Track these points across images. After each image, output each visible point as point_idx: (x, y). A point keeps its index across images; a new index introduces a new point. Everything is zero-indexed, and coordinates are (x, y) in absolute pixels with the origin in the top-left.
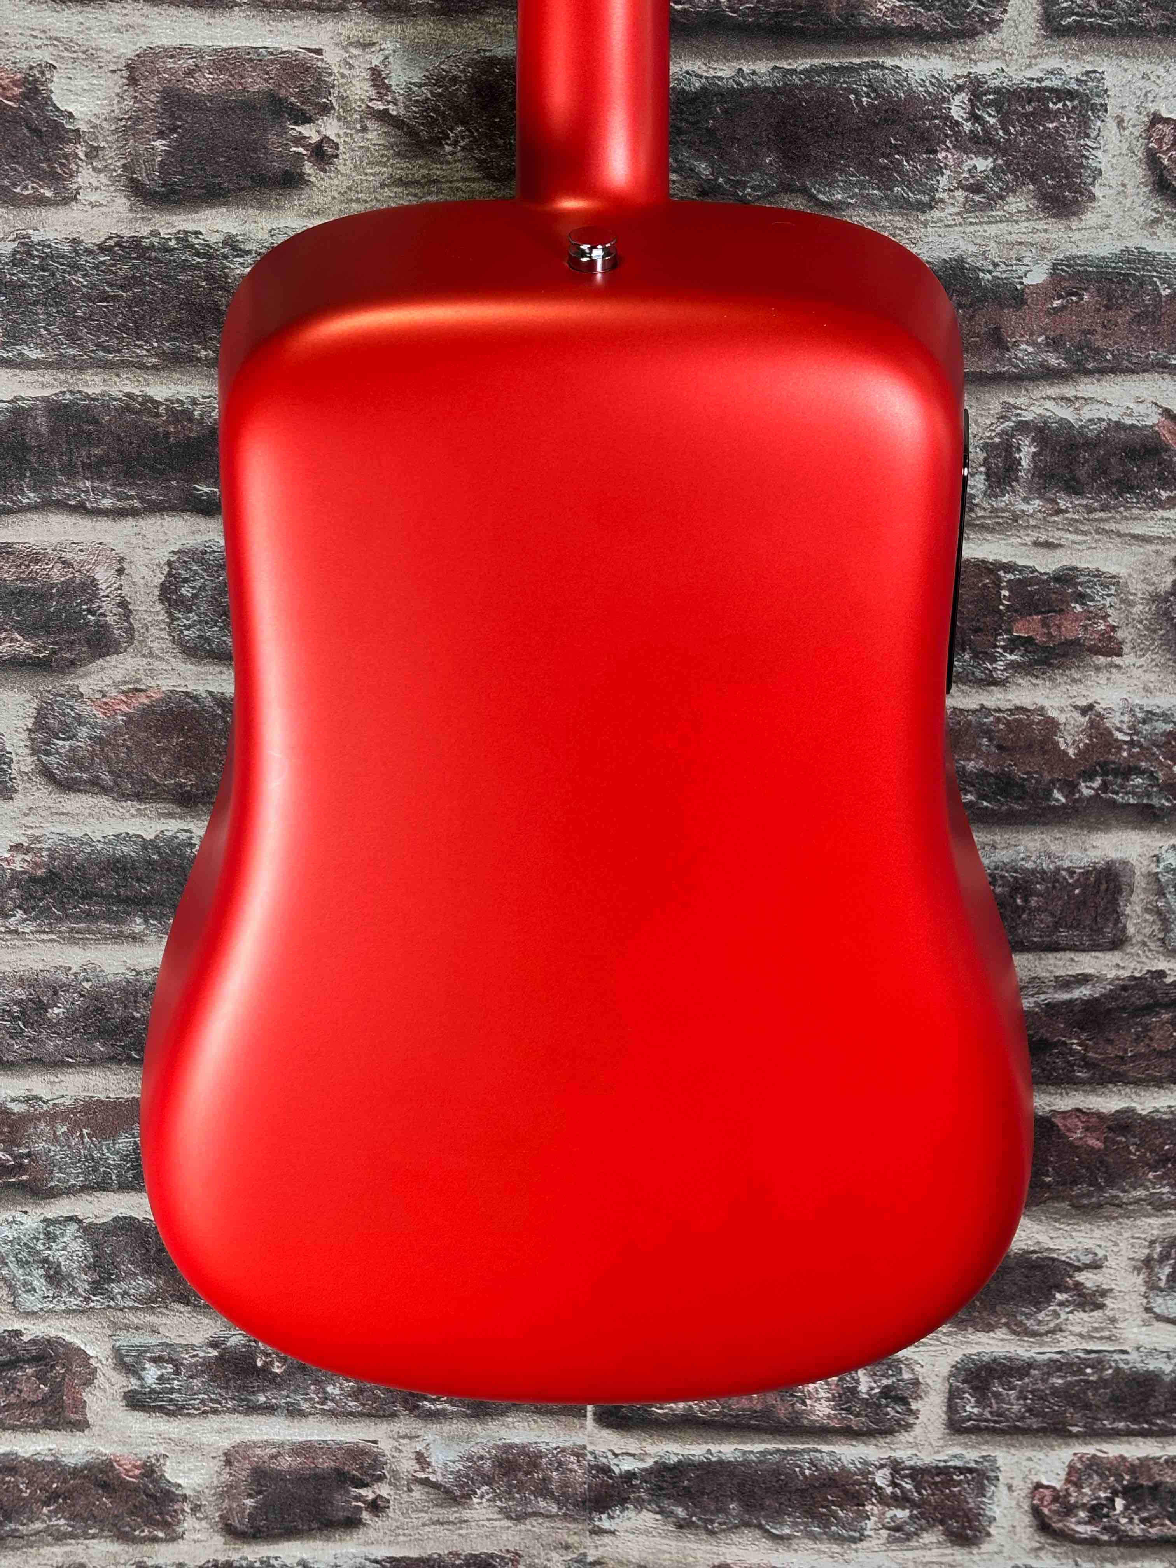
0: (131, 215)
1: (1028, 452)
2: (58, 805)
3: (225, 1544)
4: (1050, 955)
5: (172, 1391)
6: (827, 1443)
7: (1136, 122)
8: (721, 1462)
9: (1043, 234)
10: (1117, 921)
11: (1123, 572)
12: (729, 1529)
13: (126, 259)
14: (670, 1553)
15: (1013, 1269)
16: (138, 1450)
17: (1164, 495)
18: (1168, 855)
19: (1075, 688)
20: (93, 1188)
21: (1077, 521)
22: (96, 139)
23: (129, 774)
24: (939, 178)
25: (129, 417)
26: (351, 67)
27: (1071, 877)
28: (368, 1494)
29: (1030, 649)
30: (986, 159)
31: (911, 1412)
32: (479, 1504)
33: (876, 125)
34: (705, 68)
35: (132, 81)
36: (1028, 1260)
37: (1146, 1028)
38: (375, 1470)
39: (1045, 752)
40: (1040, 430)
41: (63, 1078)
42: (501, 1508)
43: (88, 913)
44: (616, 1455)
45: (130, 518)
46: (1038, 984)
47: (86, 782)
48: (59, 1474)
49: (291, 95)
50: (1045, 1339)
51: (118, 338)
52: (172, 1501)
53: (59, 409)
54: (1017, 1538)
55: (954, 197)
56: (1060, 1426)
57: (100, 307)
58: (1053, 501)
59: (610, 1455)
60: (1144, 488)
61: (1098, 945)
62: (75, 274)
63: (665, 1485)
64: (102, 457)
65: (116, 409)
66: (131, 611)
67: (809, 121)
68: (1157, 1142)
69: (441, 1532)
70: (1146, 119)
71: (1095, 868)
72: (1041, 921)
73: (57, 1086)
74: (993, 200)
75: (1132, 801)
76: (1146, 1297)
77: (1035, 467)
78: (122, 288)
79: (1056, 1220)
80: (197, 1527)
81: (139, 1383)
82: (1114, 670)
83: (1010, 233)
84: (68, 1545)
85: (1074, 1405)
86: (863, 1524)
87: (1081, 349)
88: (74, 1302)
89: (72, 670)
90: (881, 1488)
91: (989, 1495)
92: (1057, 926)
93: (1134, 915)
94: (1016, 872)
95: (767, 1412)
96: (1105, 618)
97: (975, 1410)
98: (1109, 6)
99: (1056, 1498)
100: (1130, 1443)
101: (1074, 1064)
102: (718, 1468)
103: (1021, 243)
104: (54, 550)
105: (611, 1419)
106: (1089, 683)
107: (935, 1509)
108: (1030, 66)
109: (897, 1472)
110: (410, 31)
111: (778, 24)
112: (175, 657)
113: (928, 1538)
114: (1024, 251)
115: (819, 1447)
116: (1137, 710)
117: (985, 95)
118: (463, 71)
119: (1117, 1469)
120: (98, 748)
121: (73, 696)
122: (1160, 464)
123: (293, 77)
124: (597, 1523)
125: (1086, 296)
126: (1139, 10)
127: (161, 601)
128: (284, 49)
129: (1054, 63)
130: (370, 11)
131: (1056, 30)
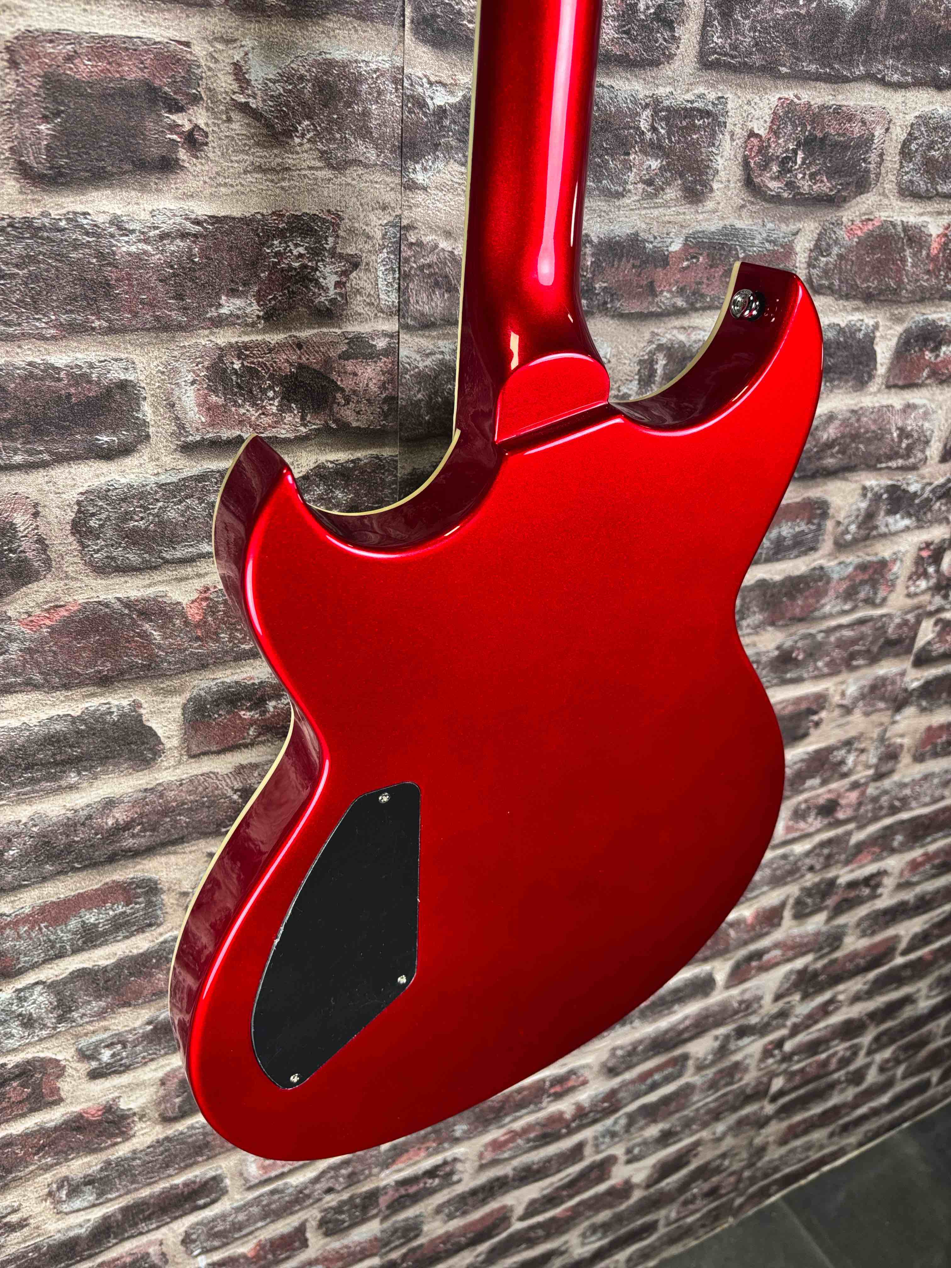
0: (21, 197)
1: (662, 364)
3: (163, 1128)
5: (121, 1059)
7: (741, 136)
9: (682, 216)
13: (20, 239)
16: (100, 1101)
20: (52, 959)
23: (55, 672)
24: (629, 174)
25: (33, 383)
26: (216, 61)
30: (657, 160)
35: (13, 64)
40: (669, 349)
41: (21, 896)
43: (32, 779)
45: (41, 470)
47: (20, 684)
48: (44, 1134)
49: (163, 82)
51: (17, 313)
52: (125, 1119)
55: (637, 188)
65: (20, 377)
66: (47, 546)
70: (746, 134)
74: (658, 191)
77: (665, 374)
78: (17, 266)
80: (144, 1126)
81: (97, 1063)
83: (665, 215)
87: (694, 295)
88: (45, 1033)
98: (736, 48)
103: (670, 222)
108: (688, 91)
110: (265, 31)
112: (88, 576)
114: (671, 228)
117: (661, 112)
118: (309, 71)
120: (28, 657)
121: (2, 620)
123: (165, 68)
125: (701, 259)
126: (751, 54)
127: (73, 534)
128: (157, 40)
129: (701, 90)
130: (231, 9)
131: (705, 65)
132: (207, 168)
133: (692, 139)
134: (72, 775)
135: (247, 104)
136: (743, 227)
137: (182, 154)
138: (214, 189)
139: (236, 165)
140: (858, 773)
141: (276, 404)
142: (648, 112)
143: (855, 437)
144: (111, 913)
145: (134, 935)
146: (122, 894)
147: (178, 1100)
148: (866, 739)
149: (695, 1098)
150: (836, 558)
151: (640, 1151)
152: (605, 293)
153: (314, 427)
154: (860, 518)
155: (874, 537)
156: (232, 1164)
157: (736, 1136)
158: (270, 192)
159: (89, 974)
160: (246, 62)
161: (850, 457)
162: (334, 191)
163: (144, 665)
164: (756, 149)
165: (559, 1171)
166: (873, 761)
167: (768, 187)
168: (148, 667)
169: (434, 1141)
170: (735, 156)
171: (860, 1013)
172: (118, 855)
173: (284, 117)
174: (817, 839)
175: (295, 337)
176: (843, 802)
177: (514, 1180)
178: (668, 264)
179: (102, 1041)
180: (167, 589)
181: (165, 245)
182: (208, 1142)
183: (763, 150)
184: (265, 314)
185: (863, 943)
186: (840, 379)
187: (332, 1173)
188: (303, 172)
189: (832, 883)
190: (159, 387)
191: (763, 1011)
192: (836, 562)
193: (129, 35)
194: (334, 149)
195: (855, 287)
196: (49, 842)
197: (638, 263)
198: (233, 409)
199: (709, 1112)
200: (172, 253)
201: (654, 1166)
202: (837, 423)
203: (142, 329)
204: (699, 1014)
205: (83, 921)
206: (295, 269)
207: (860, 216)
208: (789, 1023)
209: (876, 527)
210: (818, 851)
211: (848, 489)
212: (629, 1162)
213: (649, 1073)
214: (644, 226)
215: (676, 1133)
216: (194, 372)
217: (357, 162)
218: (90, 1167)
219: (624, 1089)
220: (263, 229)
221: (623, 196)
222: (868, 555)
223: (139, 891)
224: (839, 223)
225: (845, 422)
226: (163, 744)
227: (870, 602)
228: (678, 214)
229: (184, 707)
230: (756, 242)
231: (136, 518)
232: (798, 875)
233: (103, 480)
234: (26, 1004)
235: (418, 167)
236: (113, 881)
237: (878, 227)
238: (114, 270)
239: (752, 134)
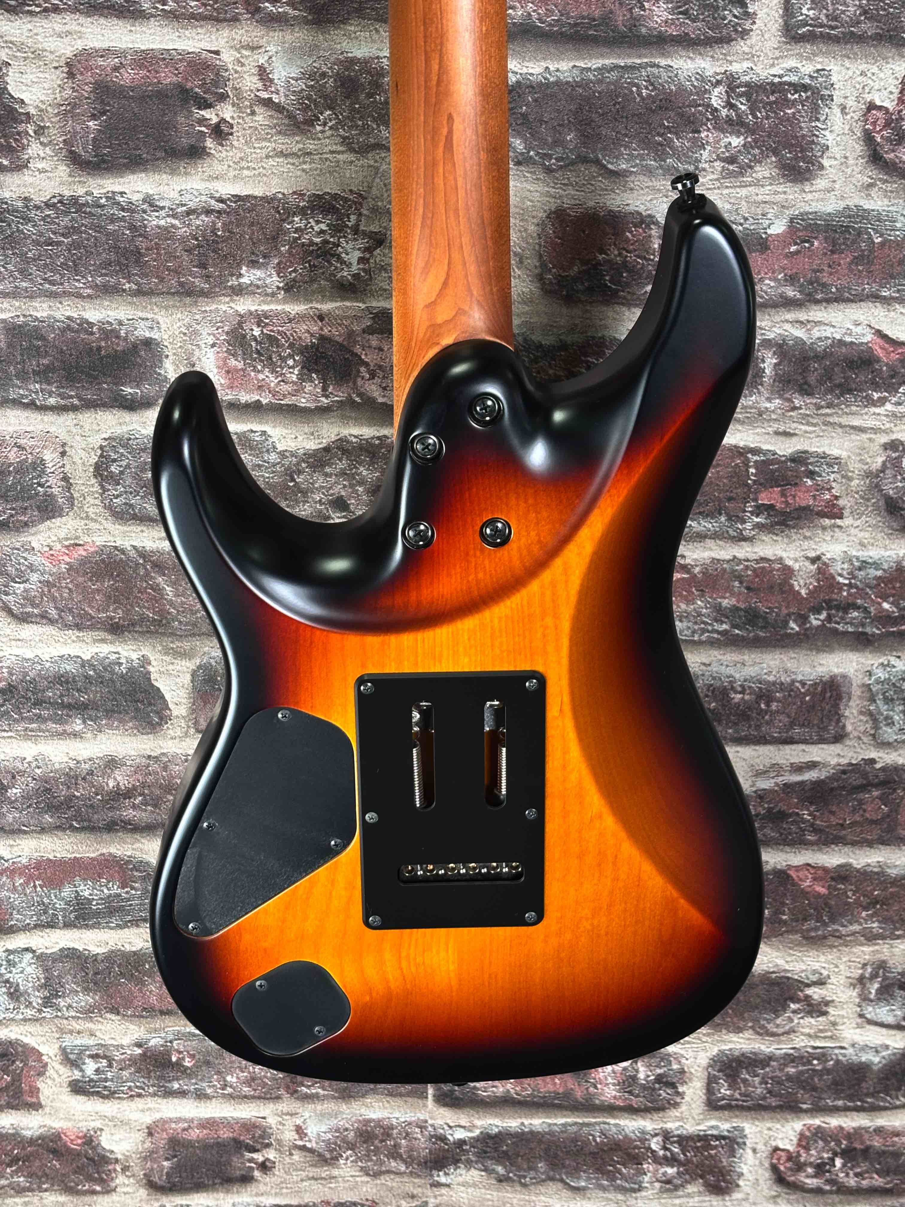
0: (70, 179)
1: (771, 363)
2: (16, 633)
3: (148, 1195)
4: (787, 747)
5: (106, 1080)
6: (614, 1117)
7: (856, 108)
8: (531, 1132)
9: (782, 196)
10: (838, 721)
11: (844, 454)
12: (538, 1183)
13: (66, 213)
14: (493, 1201)
15: (757, 985)
16: (80, 1125)
17: (876, 396)
18: (878, 671)
19: (806, 543)
20: (44, 926)
21: (808, 415)
22: (43, 120)
23: (70, 610)
24: (702, 152)
25: (69, 335)
26: (243, 65)
27: (803, 687)
28: (259, 1157)
29: (772, 513)
30: (738, 137)
31: (678, 1093)
32: (345, 1164)
33: (654, 111)
34: (519, 66)
35: (71, 75)
36: (768, 979)
37: (861, 802)
38: (264, 1139)
39: (783, 592)
40: (780, 346)
41: (20, 842)
42: (362, 1168)
43: (39, 716)
44: (450, 1127)
45: (70, 412)
46: (776, 768)
47: (36, 616)
48: (19, 1142)
49: (195, 86)
50: (782, 1038)
51: (60, 274)
52: (107, 1163)
53: (14, 329)
54: (759, 1188)
55: (714, 167)
56: (793, 1104)
57: (47, 250)
58: (790, 400)
59: (446, 1127)
60: (861, 391)
61: (824, 739)
62: (27, 224)
63: (488, 1150)
64: (47, 366)
65: (59, 329)
66: (71, 484)
67: (600, 108)
68: (869, 889)
69: (316, 1186)
70: (863, 107)
71: (821, 681)
72: (780, 721)
73: (16, 849)
74: (743, 170)
75: (850, 630)
76: (860, 1006)
77: (776, 374)
78: (63, 235)
79: (790, 948)
80: (127, 1182)
81: (80, 1074)
82: (836, 530)
83: (757, 195)
84: (28, 1196)
85: (804, 1088)
86: (641, 1179)
87: (812, 284)
88: (29, 1013)
89: (26, 529)
90: (653, 1152)
91: (738, 1156)
92: (792, 725)
93: (851, 716)
94: (760, 683)
95: (568, 1095)
96: (830, 489)
97: (728, 1092)
98: (835, 19)
99: (790, 1158)
100: (847, 1116)
101: (805, 830)
102: (529, 1136)
103: (766, 202)
104: (11, 437)
105: (447, 1100)
106: (817, 539)
107: (697, 1166)
108: (773, 65)
109: (668, 1139)
110: (288, 37)
111: (577, 32)
112: (106, 519)
113: (691, 1189)
114: (767, 208)
115: (608, 1120)
116: (854, 560)
117: (738, 88)
118: (330, 68)
119: (837, 1135)
120: (46, 589)
121: (27, 550)
122: (872, 372)
123: (197, 73)
124: (436, 1178)
125: (816, 243)
126: (859, 22)
127: (95, 476)
128: (190, 51)
129: (792, 63)
130: (257, 22)
131: (793, 38)
132: (231, 154)
133: (785, 113)
134: (78, 721)
135: (270, 99)
136: (877, 208)
137: (209, 143)
138: (237, 172)
139: (258, 151)
141: (296, 372)
142: (721, 89)
144: (106, 891)
145: (128, 927)
146: (119, 873)
147: (166, 1164)
153: (336, 398)
158: (290, 174)
159: (79, 957)
160: (270, 64)
162: (356, 172)
163: (155, 620)
164: (881, 122)
168: (159, 623)
170: (851, 131)
172: (118, 825)
173: (306, 109)
175: (317, 309)
178: (767, 248)
179: (88, 1048)
181: (191, 220)
183: (892, 123)
184: (287, 284)
188: (325, 156)
190: (180, 347)
193: (166, 48)
194: (356, 135)
196: (50, 790)
198: (253, 374)
200: (197, 227)
203: (168, 293)
205: (76, 891)
206: (317, 244)
216: (214, 335)
217: (379, 146)
220: (283, 207)
223: (136, 873)
226: (170, 710)
228: (776, 193)
229: (194, 674)
233: (125, 429)
234: (14, 970)
236: (110, 854)
238: (145, 240)
239: (871, 106)
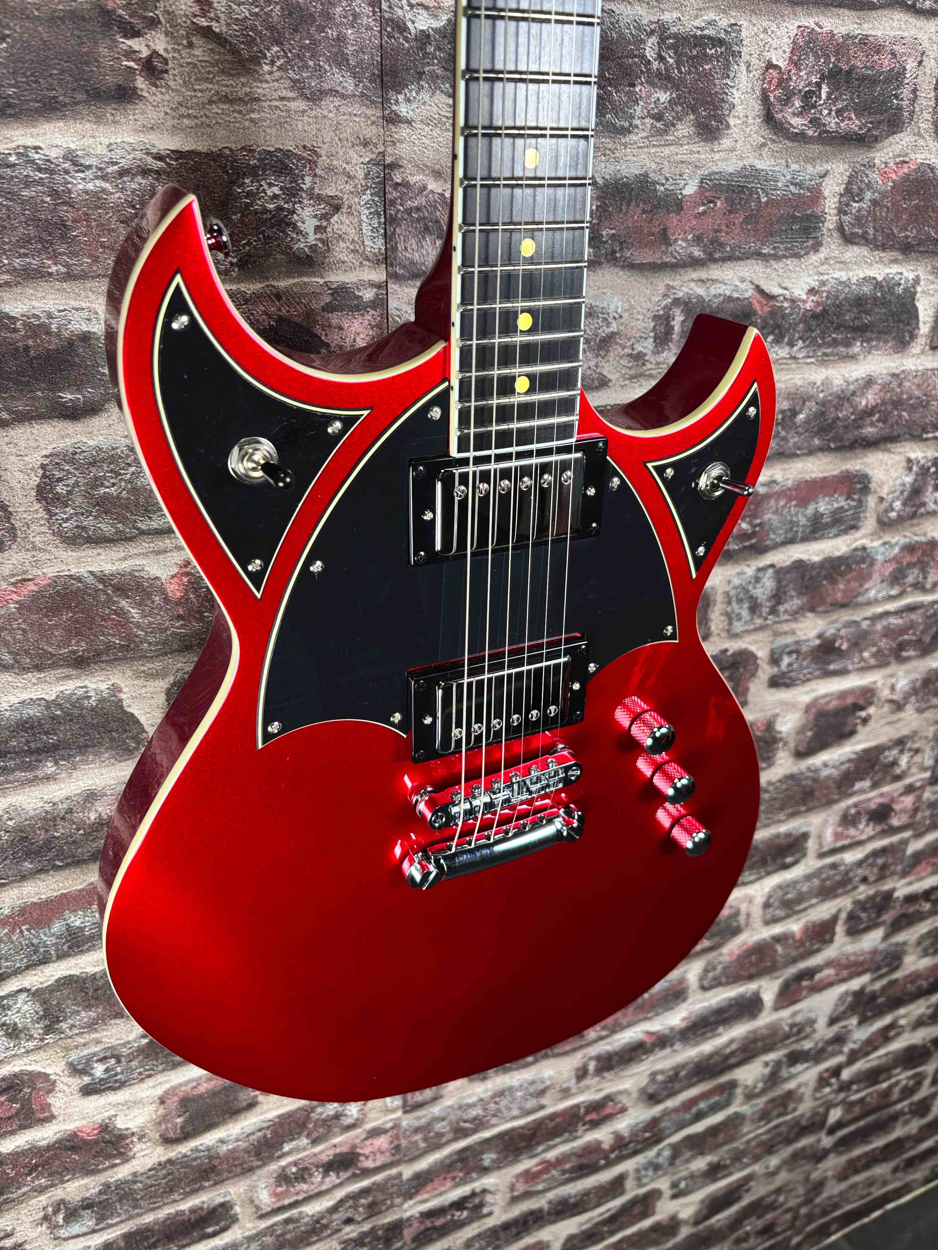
132: (167, 97)
133: (704, 69)
134: (49, 764)
135: (209, 27)
136: (765, 168)
137: (141, 83)
139: (200, 94)
140: (914, 775)
142: (653, 40)
143: (897, 404)
147: (179, 1120)
148: (921, 738)
149: (745, 1130)
150: (880, 538)
151: (687, 1186)
152: (613, 241)
154: (906, 494)
155: (922, 515)
156: (241, 1190)
157: (791, 1171)
158: (237, 125)
159: (76, 982)
161: (892, 426)
162: (309, 124)
163: (122, 646)
164: (775, 82)
165: (598, 1205)
166: (929, 762)
167: (790, 124)
168: (127, 648)
169: (461, 1170)
170: (752, 88)
171: (924, 1039)
173: (251, 42)
174: (870, 847)
175: (273, 286)
176: (897, 807)
177: (549, 1214)
178: (682, 209)
179: (95, 1054)
180: (144, 562)
181: (125, 182)
182: (215, 1166)
183: (783, 83)
184: (241, 260)
185: (925, 963)
186: (878, 339)
187: (351, 1203)
188: (275, 103)
189: (888, 896)
191: (817, 1036)
192: (880, 542)
194: (308, 77)
195: (891, 236)
196: (27, 837)
197: (648, 208)
199: (761, 1144)
200: (133, 192)
201: (702, 1201)
202: (877, 388)
204: (746, 1038)
205: (68, 924)
206: (270, 211)
207: (894, 157)
208: (846, 1049)
209: (924, 504)
210: (871, 860)
211: (890, 462)
212: (674, 1197)
213: (694, 1101)
214: (654, 166)
215: (725, 1167)
217: (334, 92)
218: (88, 1190)
219: (667, 1118)
220: (232, 166)
221: (630, 132)
222: (916, 535)
224: (871, 166)
225: (885, 387)
226: (148, 732)
227: (919, 587)
228: (692, 152)
229: (168, 692)
230: (780, 184)
231: (107, 484)
232: (849, 887)
233: (68, 442)
234: (9, 1013)
235: (401, 97)
237: (915, 170)
238: (70, 209)
239: (770, 65)
